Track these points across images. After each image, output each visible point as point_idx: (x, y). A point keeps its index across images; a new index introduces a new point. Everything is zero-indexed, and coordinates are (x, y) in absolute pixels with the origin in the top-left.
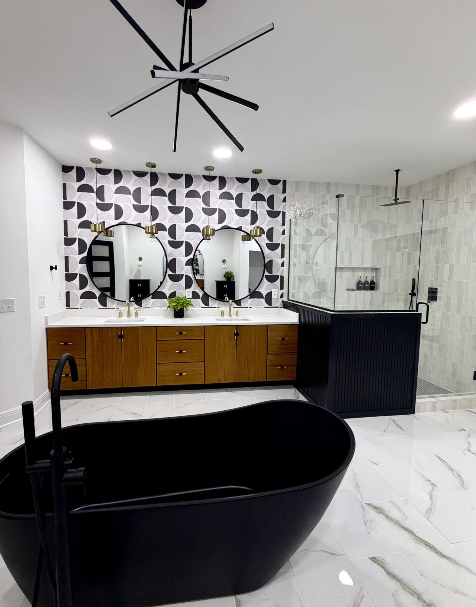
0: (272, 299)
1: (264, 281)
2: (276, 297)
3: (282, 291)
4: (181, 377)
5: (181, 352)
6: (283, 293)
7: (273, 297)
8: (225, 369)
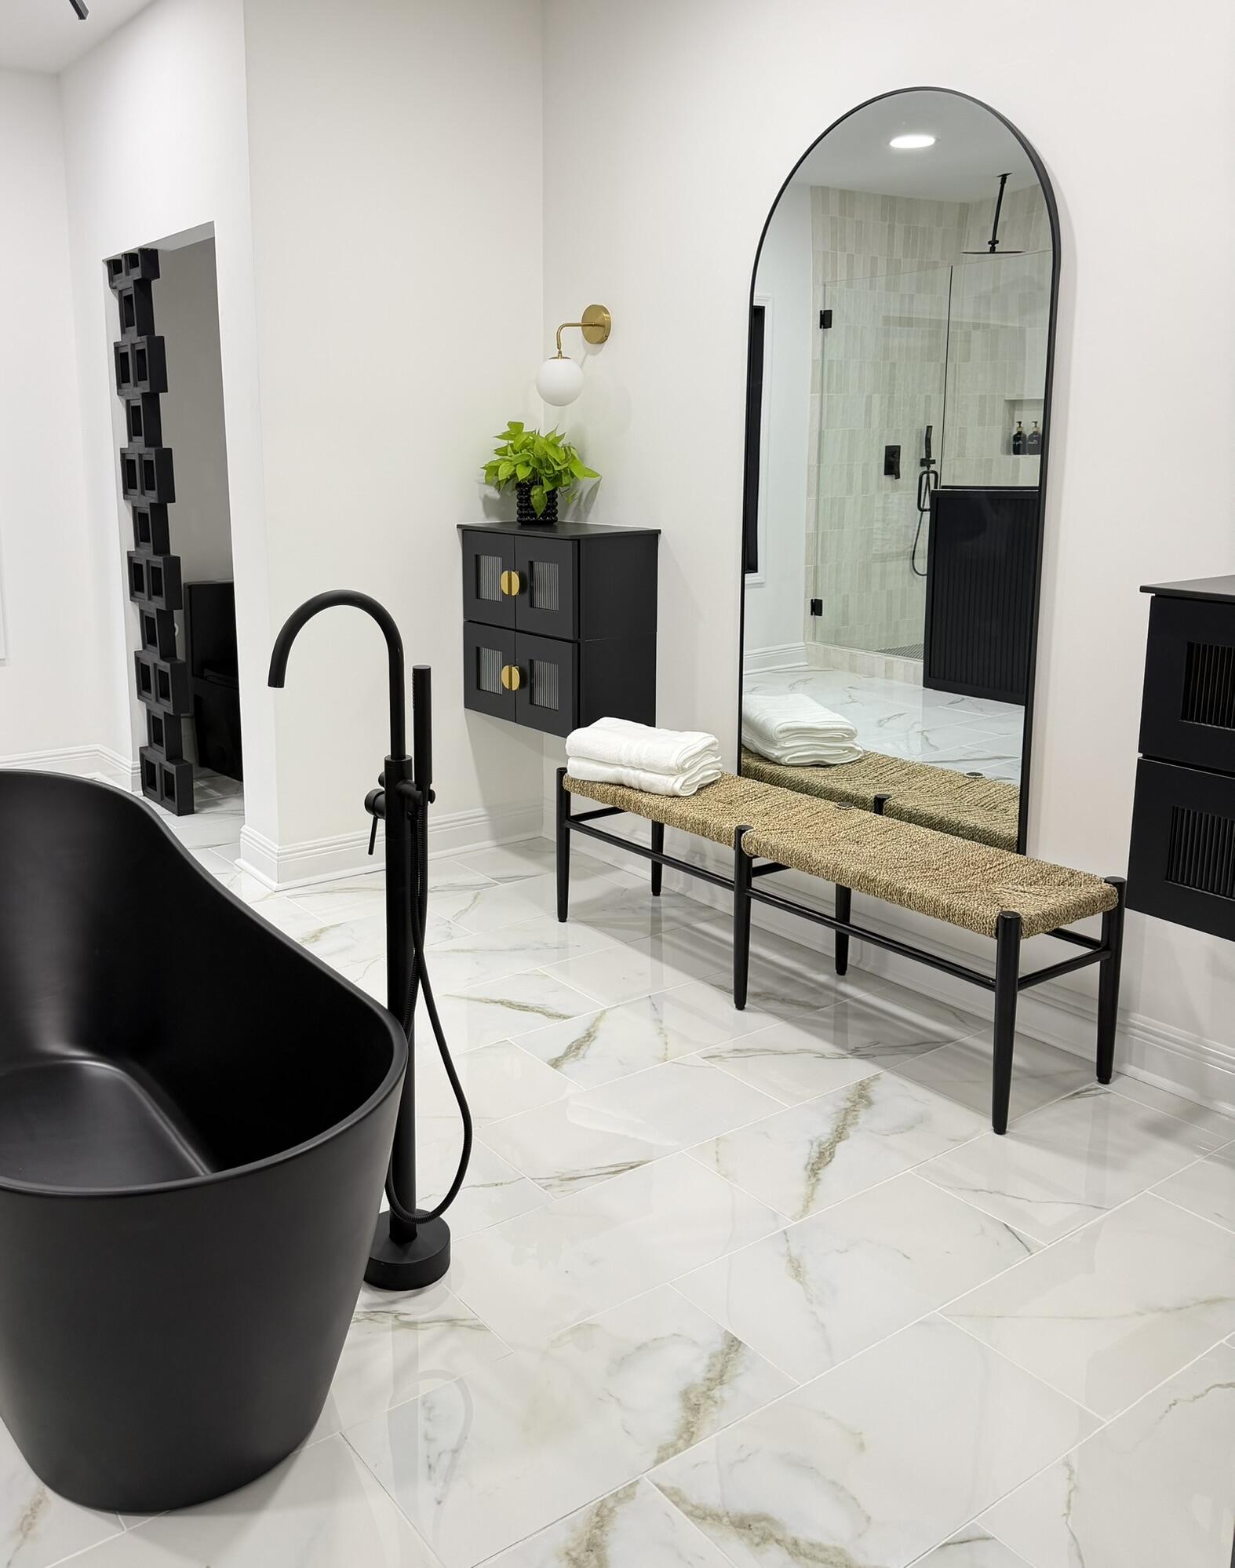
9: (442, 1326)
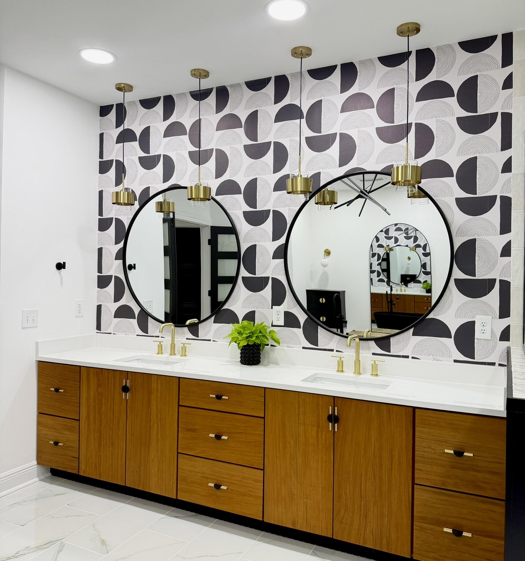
0: (476, 341)
1: (451, 292)
2: (488, 336)
3: (505, 322)
4: (218, 492)
5: (218, 437)
6: (508, 328)
7: (478, 335)
8: (306, 498)
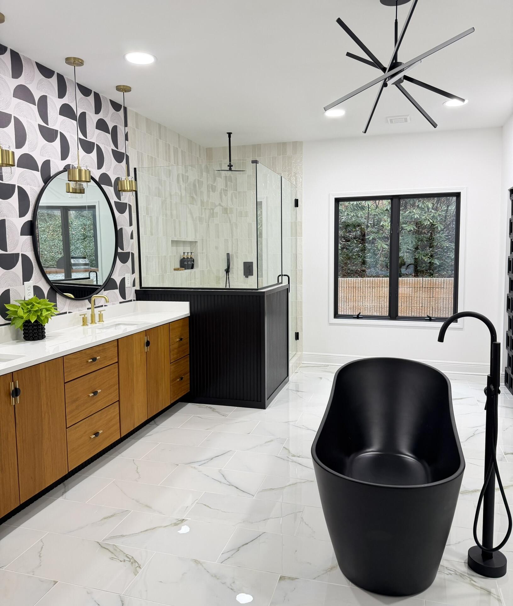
0: (126, 289)
2: (130, 285)
3: (134, 276)
4: (97, 439)
6: (134, 279)
7: (126, 285)
9: (485, 592)
